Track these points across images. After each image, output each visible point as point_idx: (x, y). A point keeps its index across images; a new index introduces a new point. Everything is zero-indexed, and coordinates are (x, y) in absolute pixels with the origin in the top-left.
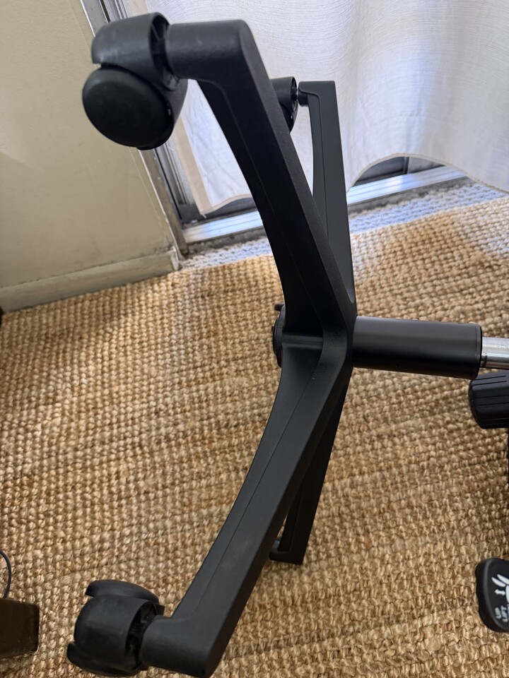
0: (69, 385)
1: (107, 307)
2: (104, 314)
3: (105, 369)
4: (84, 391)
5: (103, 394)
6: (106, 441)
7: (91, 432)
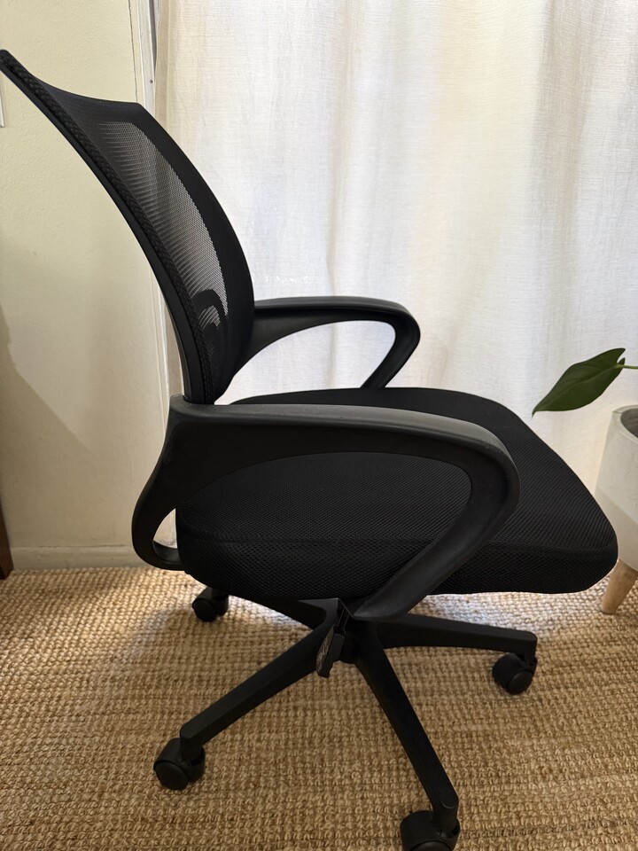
0: (46, 628)
1: (103, 580)
2: (98, 584)
3: (82, 622)
4: (57, 634)
5: (72, 639)
6: (61, 672)
7: (50, 664)
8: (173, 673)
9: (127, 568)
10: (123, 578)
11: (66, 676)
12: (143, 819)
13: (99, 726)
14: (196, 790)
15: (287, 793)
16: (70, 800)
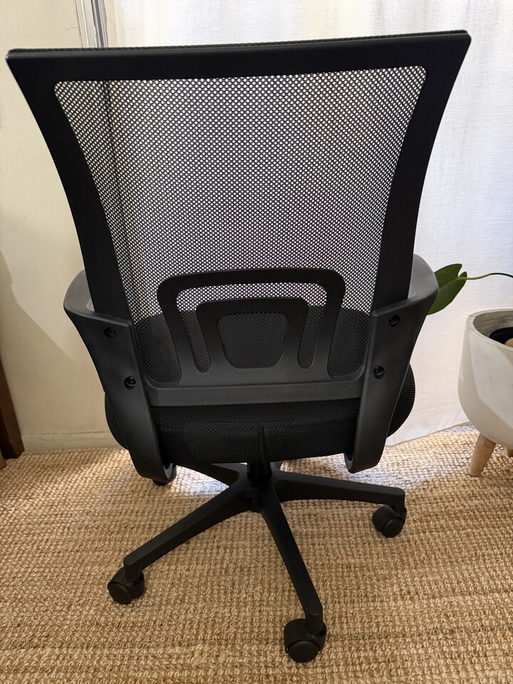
0: (43, 492)
1: (87, 457)
2: (84, 460)
3: (69, 487)
4: (50, 496)
5: (60, 499)
6: (50, 523)
7: (43, 517)
8: (131, 523)
9: (106, 449)
10: (102, 456)
11: (53, 525)
12: (97, 624)
13: (73, 560)
14: (138, 604)
15: (204, 607)
16: (47, 610)
